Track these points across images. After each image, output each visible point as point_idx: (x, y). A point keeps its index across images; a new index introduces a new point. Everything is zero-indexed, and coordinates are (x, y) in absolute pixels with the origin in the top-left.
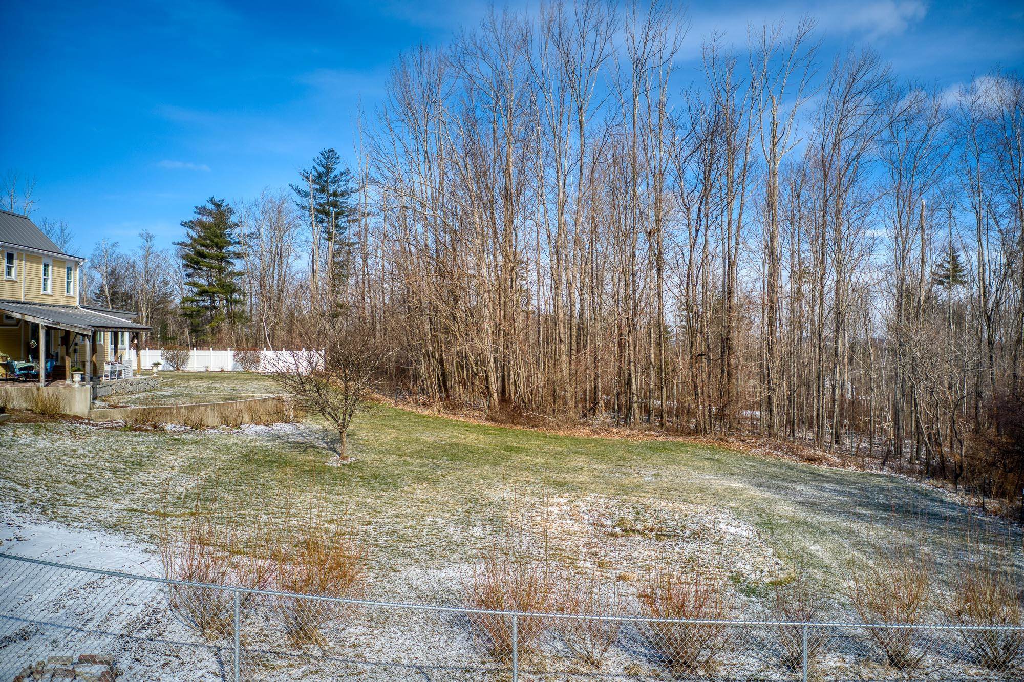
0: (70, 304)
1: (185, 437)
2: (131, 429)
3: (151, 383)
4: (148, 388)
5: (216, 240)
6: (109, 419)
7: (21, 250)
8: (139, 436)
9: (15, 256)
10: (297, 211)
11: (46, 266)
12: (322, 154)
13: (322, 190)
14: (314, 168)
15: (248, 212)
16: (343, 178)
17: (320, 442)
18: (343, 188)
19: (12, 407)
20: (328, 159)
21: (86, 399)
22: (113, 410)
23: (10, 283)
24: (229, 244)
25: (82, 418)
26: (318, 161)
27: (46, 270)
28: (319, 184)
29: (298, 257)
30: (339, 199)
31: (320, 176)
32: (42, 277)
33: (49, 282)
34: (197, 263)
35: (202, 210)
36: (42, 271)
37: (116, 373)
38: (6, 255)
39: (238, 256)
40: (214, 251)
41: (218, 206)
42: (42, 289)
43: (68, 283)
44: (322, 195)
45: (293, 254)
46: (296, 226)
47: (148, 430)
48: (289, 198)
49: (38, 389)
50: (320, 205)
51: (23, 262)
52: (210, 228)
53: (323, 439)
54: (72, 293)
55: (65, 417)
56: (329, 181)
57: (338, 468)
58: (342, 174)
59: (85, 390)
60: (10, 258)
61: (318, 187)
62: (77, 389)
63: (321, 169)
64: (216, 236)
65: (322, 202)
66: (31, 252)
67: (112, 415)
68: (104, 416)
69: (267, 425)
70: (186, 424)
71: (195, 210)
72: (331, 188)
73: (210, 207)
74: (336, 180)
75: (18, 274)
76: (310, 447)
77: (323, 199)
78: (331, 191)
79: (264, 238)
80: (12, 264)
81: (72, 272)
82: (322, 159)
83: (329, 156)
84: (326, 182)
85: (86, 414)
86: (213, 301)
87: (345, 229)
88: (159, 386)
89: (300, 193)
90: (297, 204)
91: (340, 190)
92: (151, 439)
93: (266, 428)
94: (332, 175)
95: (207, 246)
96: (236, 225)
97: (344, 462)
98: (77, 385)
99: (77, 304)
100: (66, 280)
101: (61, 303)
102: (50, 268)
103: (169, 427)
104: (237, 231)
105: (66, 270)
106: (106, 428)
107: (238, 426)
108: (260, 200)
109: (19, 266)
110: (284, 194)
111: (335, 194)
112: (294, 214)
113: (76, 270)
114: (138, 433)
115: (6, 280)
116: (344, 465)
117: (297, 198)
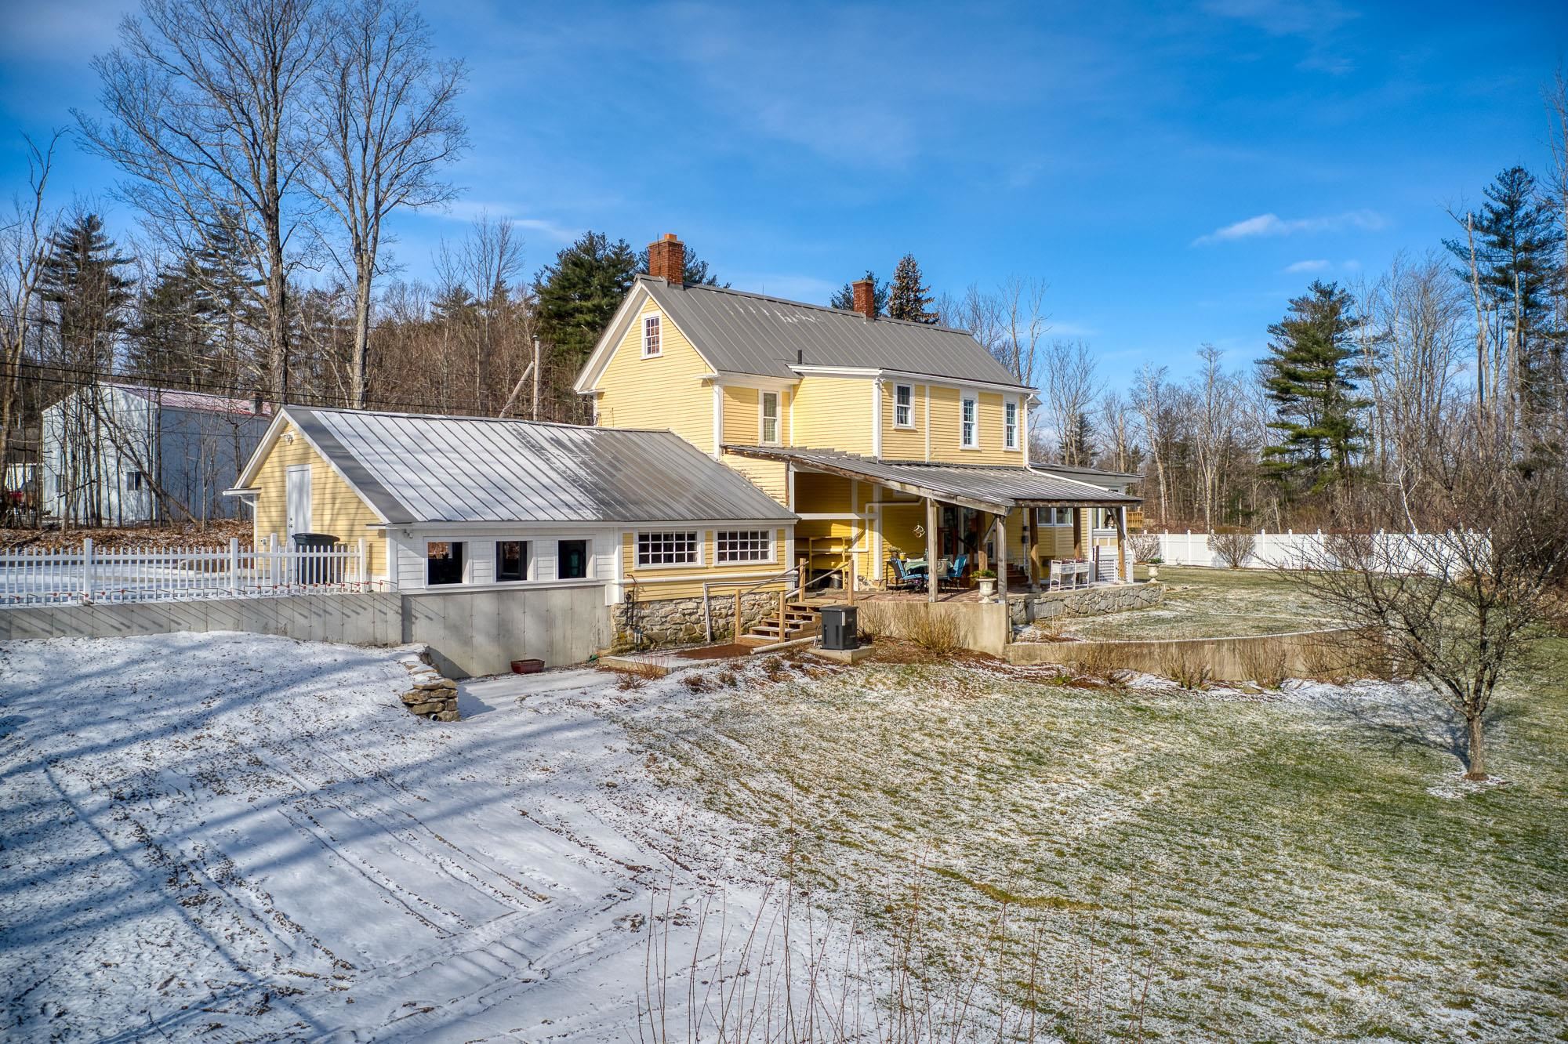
0: (1013, 464)
1: (1161, 703)
2: (1069, 682)
3: (1144, 595)
4: (1138, 604)
5: (1316, 349)
6: (1038, 661)
7: (921, 380)
8: (1075, 696)
9: (912, 391)
10: (1459, 285)
11: (968, 404)
12: (1501, 180)
13: (1503, 244)
14: (1487, 205)
15: (1374, 297)
16: (1542, 218)
17: (1441, 727)
18: (1542, 235)
19: (888, 633)
20: (1511, 186)
21: (1000, 623)
22: (1045, 646)
23: (903, 434)
24: (1347, 354)
25: (992, 658)
26: (1494, 193)
27: (967, 411)
28: (1496, 233)
29: (1462, 367)
30: (1536, 255)
31: (1498, 217)
32: (962, 421)
33: (974, 430)
34: (1287, 391)
35: (1300, 305)
36: (961, 414)
37: (1074, 579)
38: (895, 390)
39: (1360, 372)
40: (1317, 368)
41: (1327, 293)
42: (962, 441)
43: (1010, 429)
44: (1504, 253)
45: (1455, 362)
46: (1459, 312)
47: (1096, 686)
48: (1444, 264)
49: (926, 605)
50: (1500, 270)
51: (927, 400)
52: (1305, 332)
53: (1447, 722)
54: (1016, 446)
55: (962, 653)
56: (1516, 224)
57: (1455, 805)
58: (1539, 210)
59: (999, 610)
60: (904, 393)
61: (1494, 238)
62: (985, 607)
63: (1500, 206)
64: (1317, 343)
65: (1503, 264)
66: (939, 383)
67: (1043, 654)
68: (1029, 655)
69: (1341, 685)
70: (1175, 677)
71: (1289, 305)
72: (1520, 239)
73: (1313, 296)
74: (1529, 222)
75: (919, 419)
76: (1413, 740)
77: (1505, 258)
78: (1520, 242)
79: (1401, 338)
80: (907, 403)
81: (1016, 411)
82: (1501, 187)
83: (1513, 181)
84: (1509, 227)
85: (1000, 651)
86: (1317, 449)
87: (1548, 308)
88: (1160, 599)
89: (1462, 253)
90: (1458, 273)
91: (1536, 238)
92: (1093, 705)
93: (1337, 689)
94: (1521, 213)
95: (1303, 361)
96: (1355, 323)
97: (1474, 788)
98: (986, 600)
99: (1025, 461)
100: (1004, 424)
101: (996, 463)
102: (975, 406)
103: (1140, 681)
104: (1356, 334)
105: (1004, 409)
106: (1026, 677)
107: (1277, 685)
108: (1391, 275)
109: (920, 407)
110: (1434, 259)
111: (1528, 247)
112: (1453, 293)
113: (1022, 408)
114: (1076, 691)
115: (896, 430)
116: (1469, 797)
117: (1458, 263)
